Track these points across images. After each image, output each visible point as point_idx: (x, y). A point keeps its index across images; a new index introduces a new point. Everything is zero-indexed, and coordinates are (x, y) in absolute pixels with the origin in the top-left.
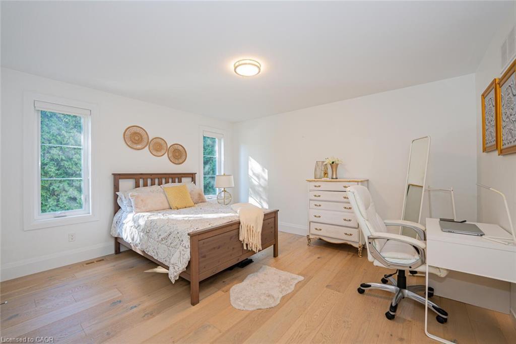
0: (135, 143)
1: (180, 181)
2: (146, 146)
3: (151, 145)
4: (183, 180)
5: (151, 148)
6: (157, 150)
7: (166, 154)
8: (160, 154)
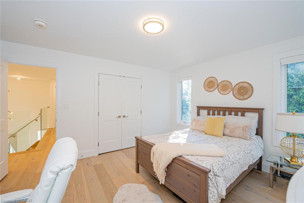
0: (210, 88)
1: (243, 115)
2: (216, 89)
3: (219, 88)
4: (247, 114)
5: (220, 89)
6: (224, 90)
7: (232, 92)
8: (226, 92)
